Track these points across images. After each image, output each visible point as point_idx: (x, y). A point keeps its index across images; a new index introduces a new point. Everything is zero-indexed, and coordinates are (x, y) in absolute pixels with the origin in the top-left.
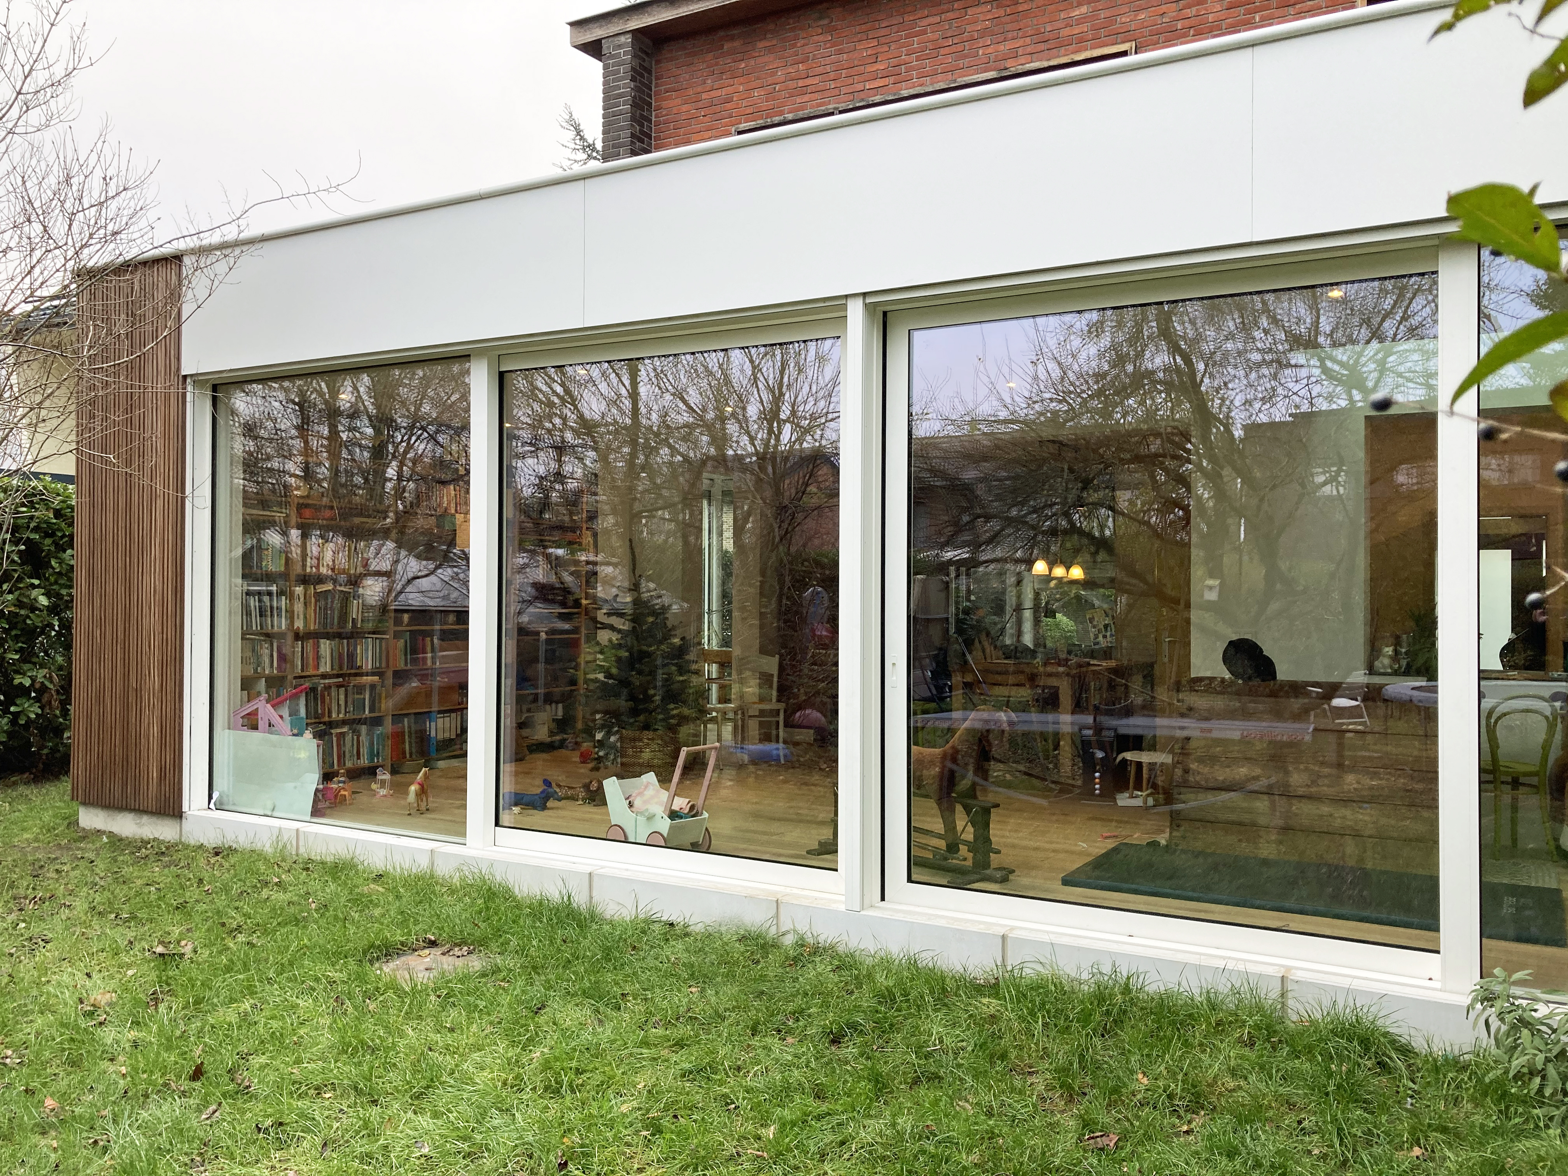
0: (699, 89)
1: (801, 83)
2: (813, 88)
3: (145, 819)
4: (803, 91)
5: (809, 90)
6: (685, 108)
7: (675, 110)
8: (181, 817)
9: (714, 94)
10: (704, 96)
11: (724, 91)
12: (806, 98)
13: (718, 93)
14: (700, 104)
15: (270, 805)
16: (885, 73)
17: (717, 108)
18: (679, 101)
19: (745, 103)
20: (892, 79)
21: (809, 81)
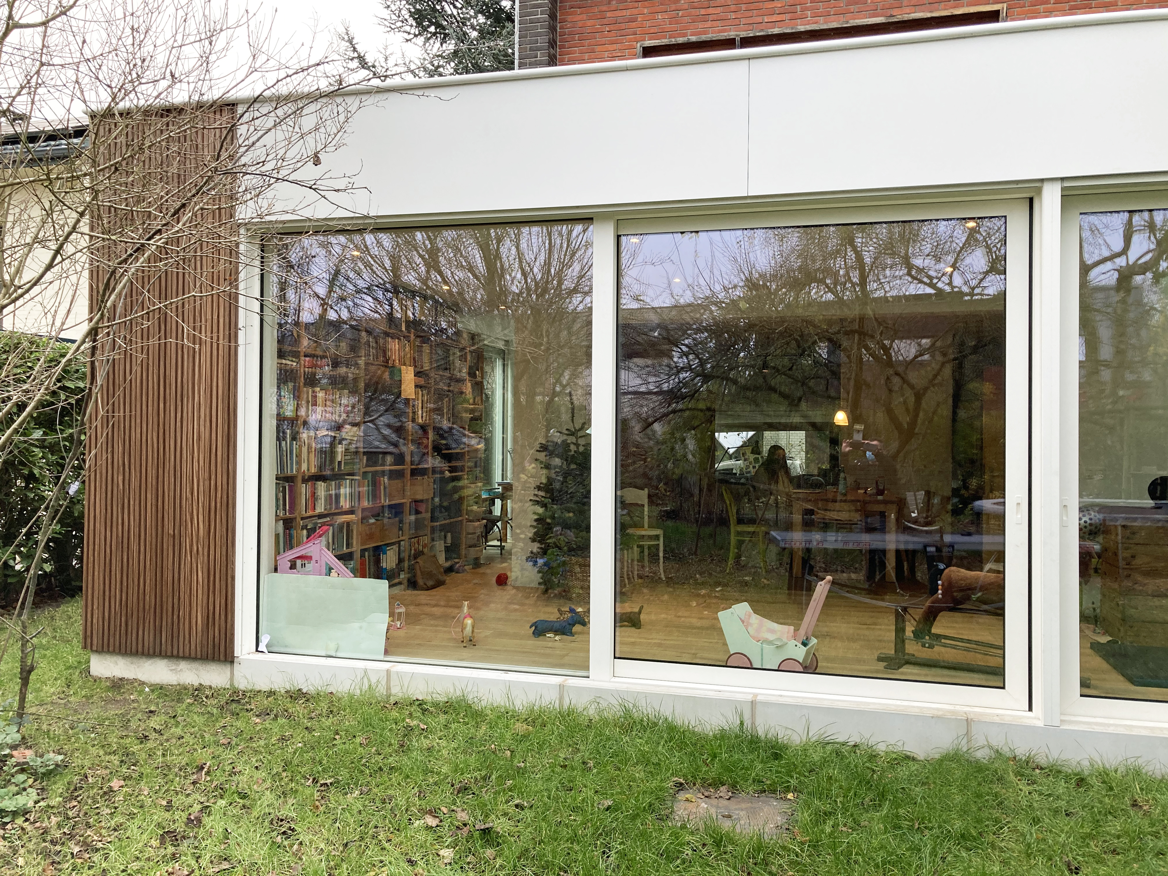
0: (604, 8)
1: (703, 11)
2: (715, 17)
3: (183, 665)
4: (704, 18)
5: (711, 18)
6: (590, 23)
7: (580, 24)
8: (232, 662)
9: (618, 13)
10: (608, 14)
11: (628, 13)
12: (707, 25)
13: (624, 13)
14: (605, 21)
15: (332, 646)
16: (782, 10)
17: (623, 26)
18: (584, 16)
19: (648, 24)
20: (787, 16)
21: (711, 11)
